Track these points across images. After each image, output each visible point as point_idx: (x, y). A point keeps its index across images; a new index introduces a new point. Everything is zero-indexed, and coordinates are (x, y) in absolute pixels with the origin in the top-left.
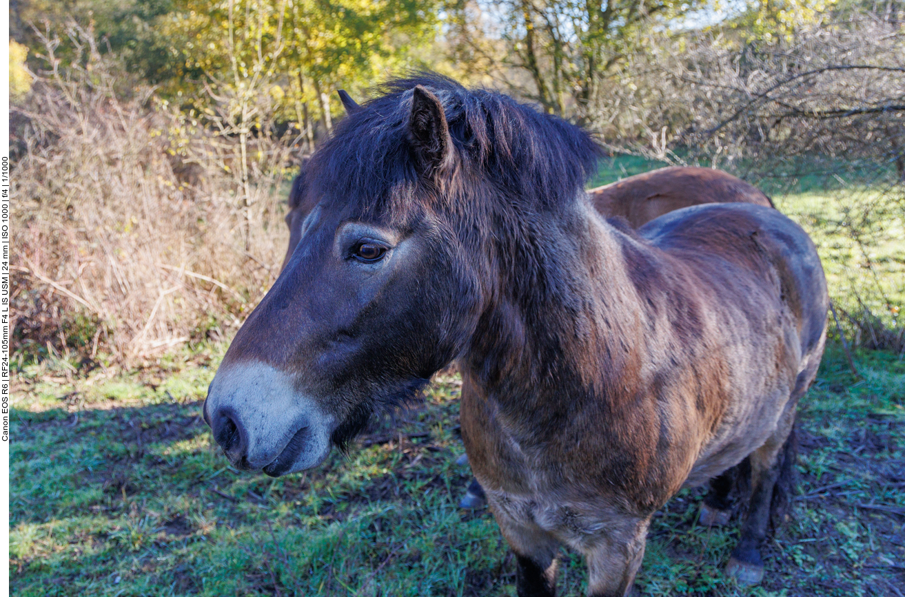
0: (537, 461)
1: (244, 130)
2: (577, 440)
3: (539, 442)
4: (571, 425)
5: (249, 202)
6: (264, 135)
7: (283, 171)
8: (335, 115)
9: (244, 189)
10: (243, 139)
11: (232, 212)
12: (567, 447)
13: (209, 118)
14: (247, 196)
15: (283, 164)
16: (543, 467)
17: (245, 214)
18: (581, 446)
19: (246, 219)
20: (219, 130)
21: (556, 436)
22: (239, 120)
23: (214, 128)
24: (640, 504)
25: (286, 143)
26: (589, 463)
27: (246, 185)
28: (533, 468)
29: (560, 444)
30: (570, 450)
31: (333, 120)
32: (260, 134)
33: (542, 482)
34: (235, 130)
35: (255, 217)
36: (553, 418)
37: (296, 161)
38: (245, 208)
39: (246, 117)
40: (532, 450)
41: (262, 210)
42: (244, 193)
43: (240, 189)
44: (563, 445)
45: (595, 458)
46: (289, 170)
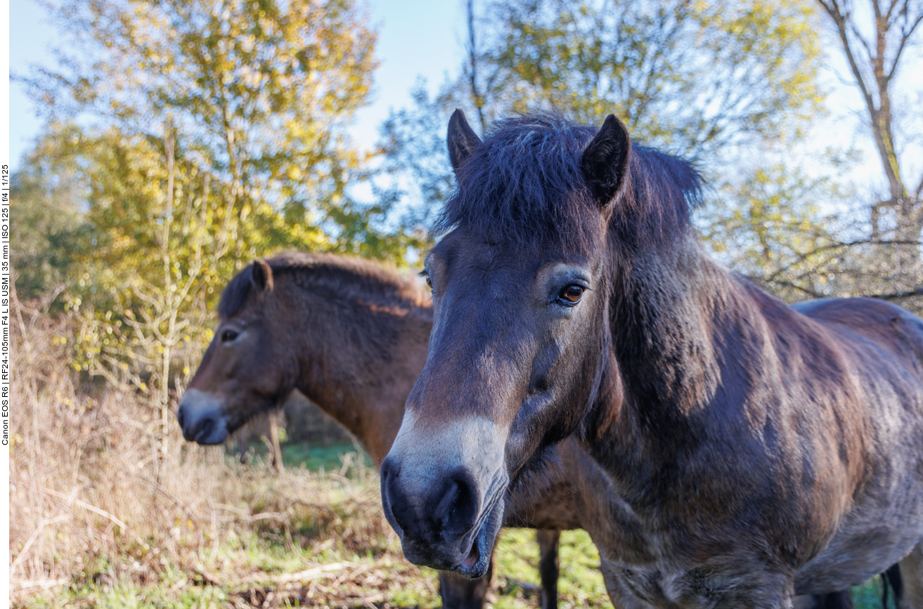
0: (656, 521)
2: (695, 489)
3: (653, 501)
4: (683, 473)
5: (166, 430)
9: (161, 413)
12: (686, 499)
14: (165, 421)
16: (665, 528)
18: (702, 493)
21: (670, 489)
24: (782, 549)
26: (716, 510)
28: (652, 531)
29: (677, 496)
30: (690, 501)
33: (666, 546)
36: (662, 471)
40: (647, 511)
44: (681, 497)
45: (721, 502)
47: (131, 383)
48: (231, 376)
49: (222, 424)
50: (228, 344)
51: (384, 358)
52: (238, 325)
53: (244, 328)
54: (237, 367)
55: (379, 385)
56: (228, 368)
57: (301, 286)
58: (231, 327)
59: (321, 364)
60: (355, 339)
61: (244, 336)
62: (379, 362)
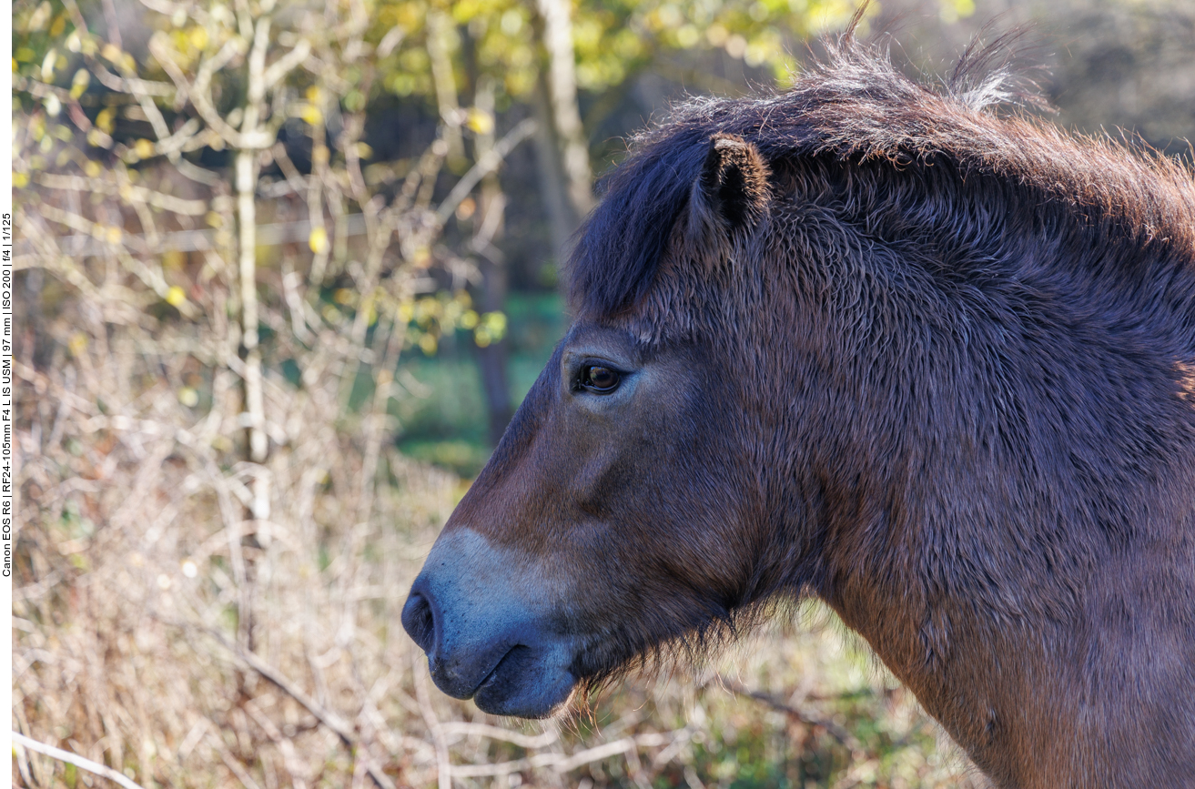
1: (255, 138)
5: (259, 444)
6: (336, 158)
7: (405, 311)
8: (592, 75)
9: (242, 385)
10: (246, 173)
11: (192, 483)
13: (113, 83)
14: (255, 416)
15: (406, 283)
17: (243, 494)
19: (249, 515)
20: (153, 139)
22: (231, 93)
23: (129, 130)
25: (426, 193)
27: (252, 370)
31: (583, 98)
32: (320, 155)
34: (215, 138)
35: (281, 507)
37: (462, 270)
38: (242, 468)
39: (262, 78)
41: (313, 477)
42: (244, 406)
43: (223, 382)
46: (427, 309)
47: (131, 281)
48: (593, 507)
49: (558, 655)
50: (591, 402)
51: (1105, 526)
52: (629, 343)
53: (646, 355)
54: (613, 482)
55: (1079, 623)
56: (583, 482)
57: (858, 220)
58: (603, 349)
59: (891, 512)
60: (1012, 440)
61: (647, 379)
62: (1087, 539)
